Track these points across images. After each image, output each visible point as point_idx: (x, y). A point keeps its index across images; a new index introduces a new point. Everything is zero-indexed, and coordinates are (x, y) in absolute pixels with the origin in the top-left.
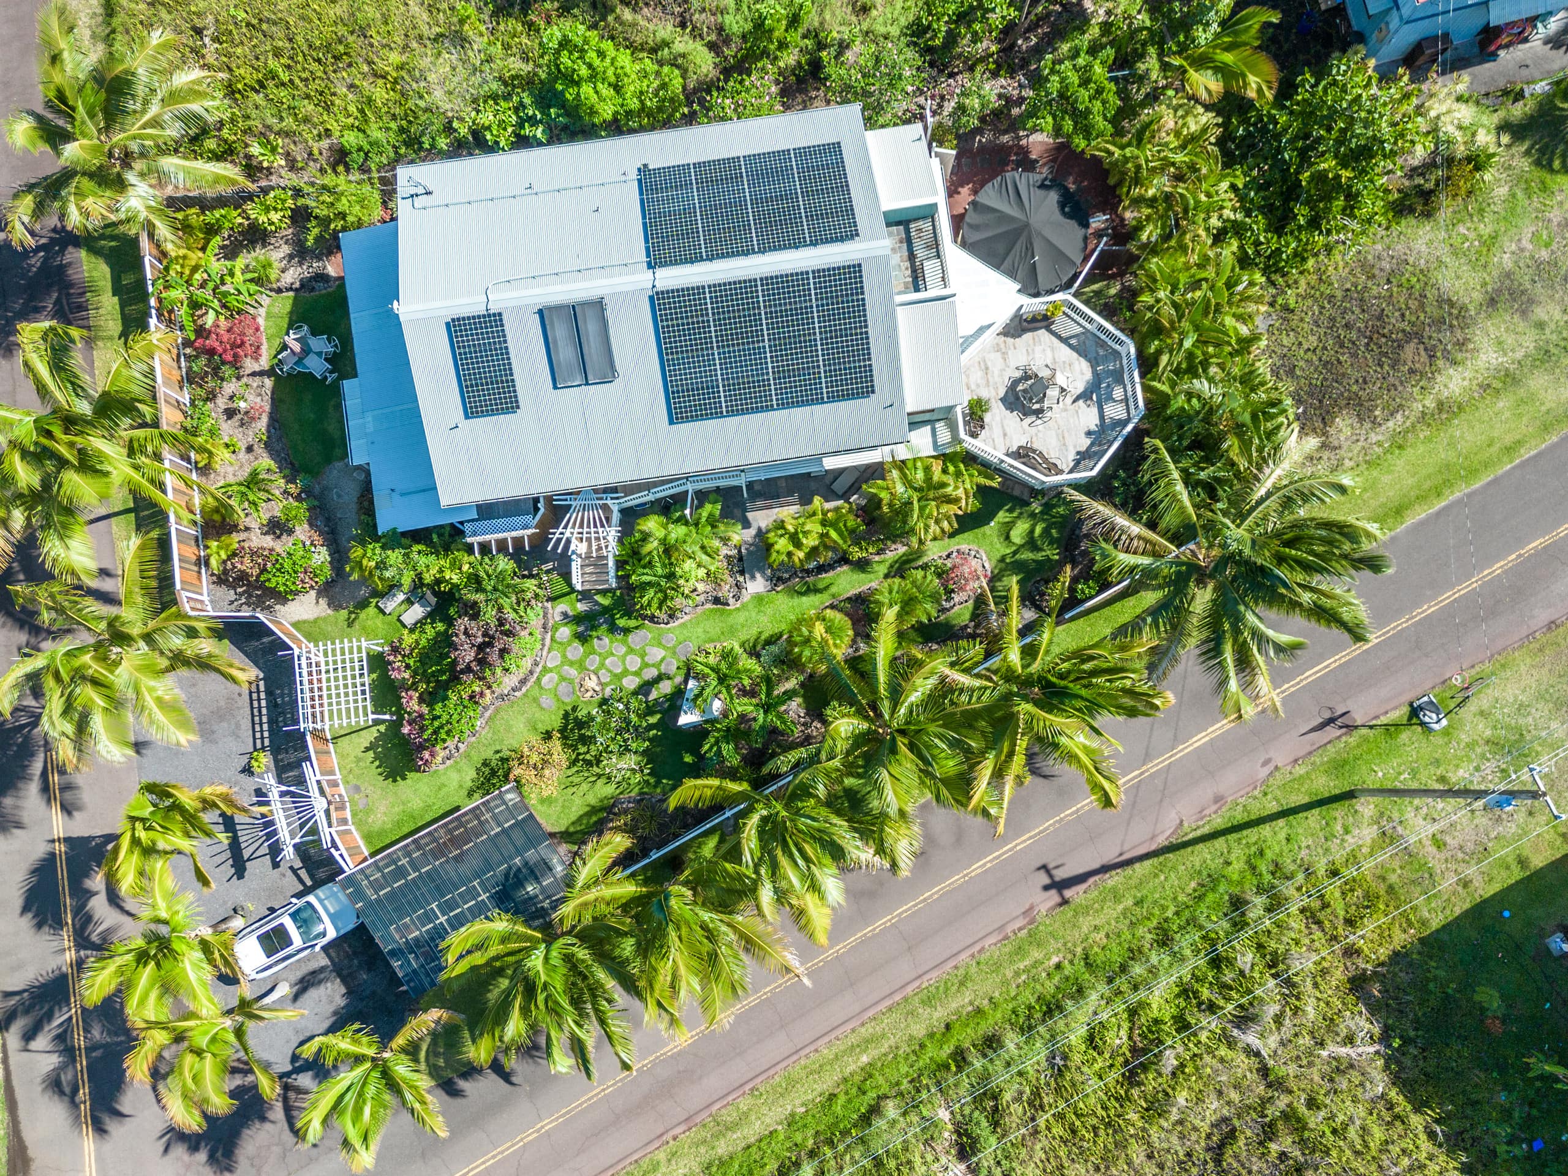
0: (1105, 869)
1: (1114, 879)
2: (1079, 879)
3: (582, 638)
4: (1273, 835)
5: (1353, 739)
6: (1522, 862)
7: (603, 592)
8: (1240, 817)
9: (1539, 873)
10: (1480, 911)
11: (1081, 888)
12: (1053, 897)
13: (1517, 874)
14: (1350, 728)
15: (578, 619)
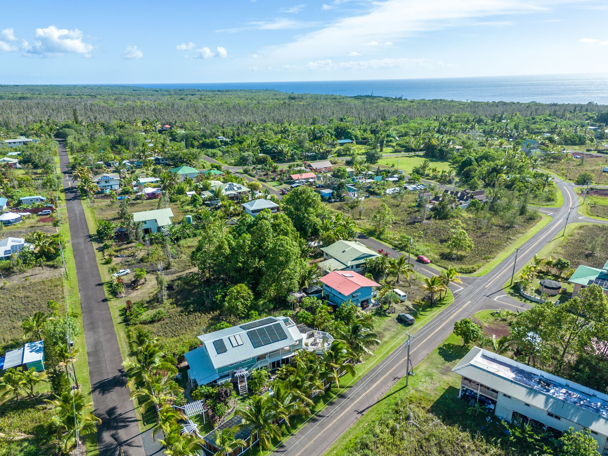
0: (367, 408)
1: (371, 409)
2: (364, 410)
3: (243, 402)
4: (397, 395)
5: (401, 379)
6: (444, 389)
7: (245, 394)
8: (388, 394)
9: (447, 390)
10: (442, 397)
11: (365, 412)
12: (360, 415)
13: (444, 391)
14: (400, 378)
15: (241, 399)
